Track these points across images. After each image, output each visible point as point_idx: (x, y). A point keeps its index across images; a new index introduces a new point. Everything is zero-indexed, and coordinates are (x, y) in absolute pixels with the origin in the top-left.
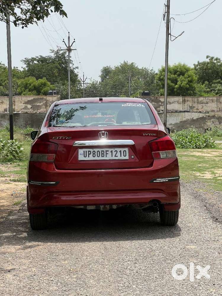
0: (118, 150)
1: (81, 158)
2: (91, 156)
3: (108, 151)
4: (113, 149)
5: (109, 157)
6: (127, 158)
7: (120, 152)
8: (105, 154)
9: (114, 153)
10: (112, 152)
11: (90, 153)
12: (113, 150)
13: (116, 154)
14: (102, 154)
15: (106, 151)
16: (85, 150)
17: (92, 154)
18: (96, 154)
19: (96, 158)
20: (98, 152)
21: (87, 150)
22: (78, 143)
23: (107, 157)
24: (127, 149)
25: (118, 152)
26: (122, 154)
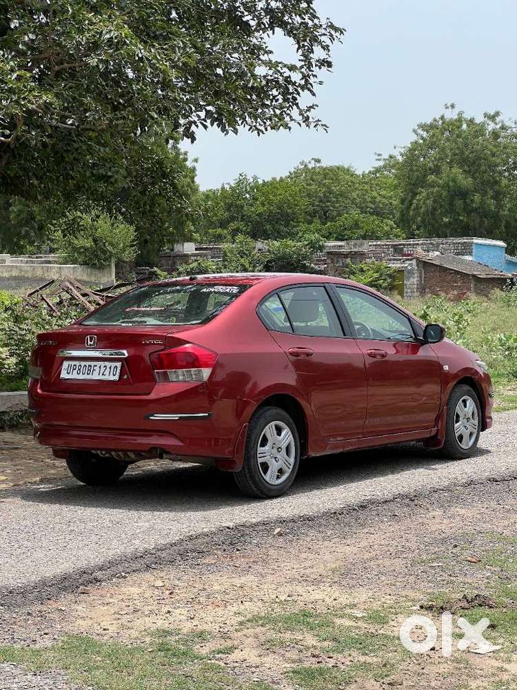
0: (109, 364)
1: (64, 375)
2: (75, 372)
3: (96, 366)
4: (101, 363)
5: (96, 376)
6: (115, 378)
7: (110, 368)
8: (92, 370)
9: (103, 369)
10: (100, 367)
11: (75, 367)
12: (103, 364)
13: (105, 371)
14: (88, 370)
15: (94, 366)
16: (70, 363)
17: (77, 369)
18: (82, 369)
19: (81, 377)
20: (85, 368)
21: (73, 363)
23: (94, 375)
24: (118, 365)
25: (108, 367)
26: (112, 370)
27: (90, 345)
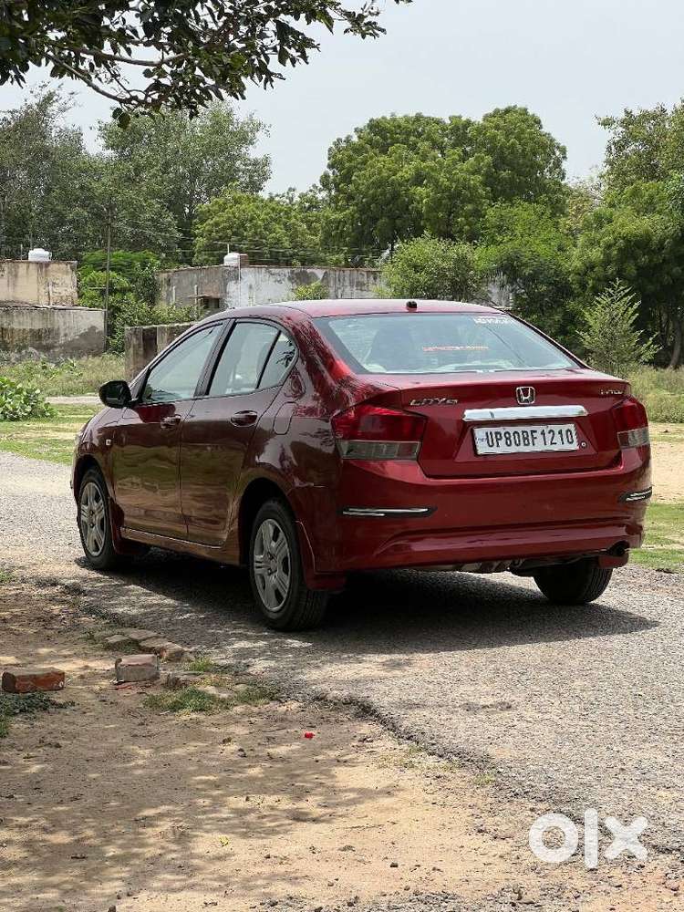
0: (556, 428)
1: (483, 448)
2: (502, 442)
3: (535, 431)
4: (544, 427)
5: (539, 446)
6: (575, 446)
7: (560, 432)
8: (530, 438)
9: (549, 437)
10: (543, 433)
11: (498, 437)
12: (546, 429)
13: (553, 438)
14: (524, 439)
15: (533, 432)
16: (489, 430)
17: (504, 438)
18: (512, 438)
19: (513, 449)
20: (516, 435)
21: (494, 430)
22: (471, 414)
23: (536, 445)
24: (571, 427)
25: (557, 432)
26: (565, 437)
27: (527, 401)
